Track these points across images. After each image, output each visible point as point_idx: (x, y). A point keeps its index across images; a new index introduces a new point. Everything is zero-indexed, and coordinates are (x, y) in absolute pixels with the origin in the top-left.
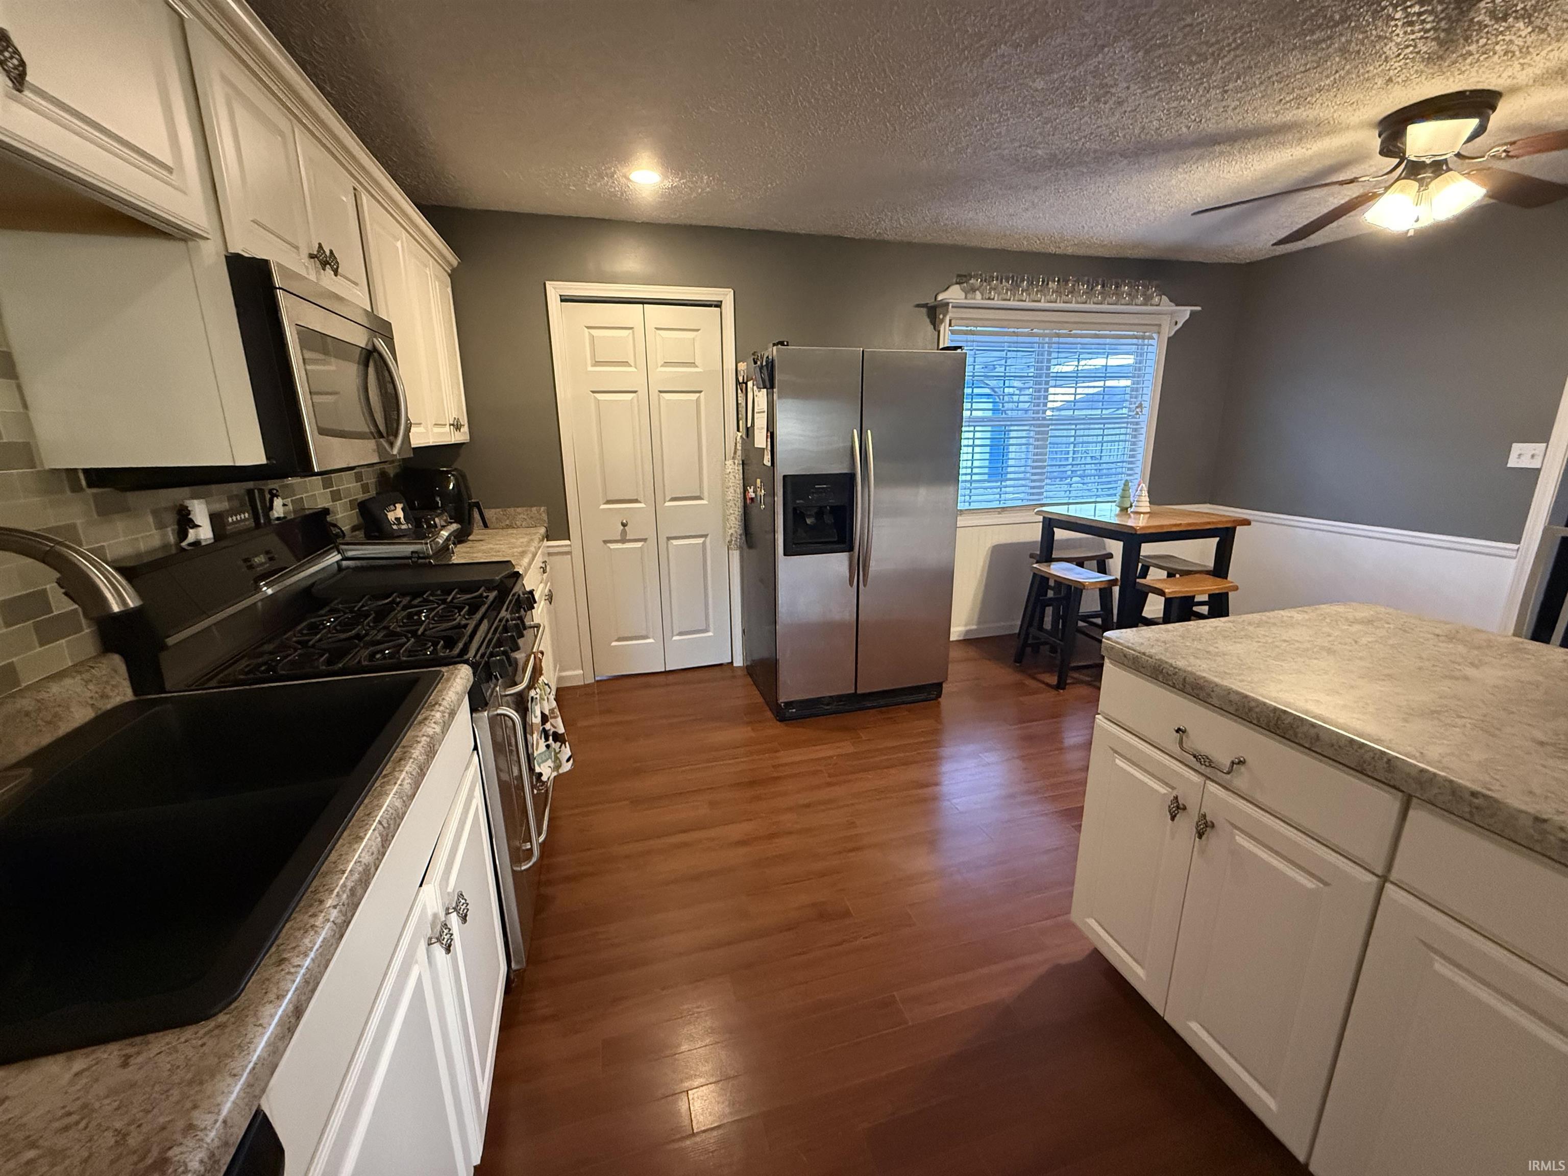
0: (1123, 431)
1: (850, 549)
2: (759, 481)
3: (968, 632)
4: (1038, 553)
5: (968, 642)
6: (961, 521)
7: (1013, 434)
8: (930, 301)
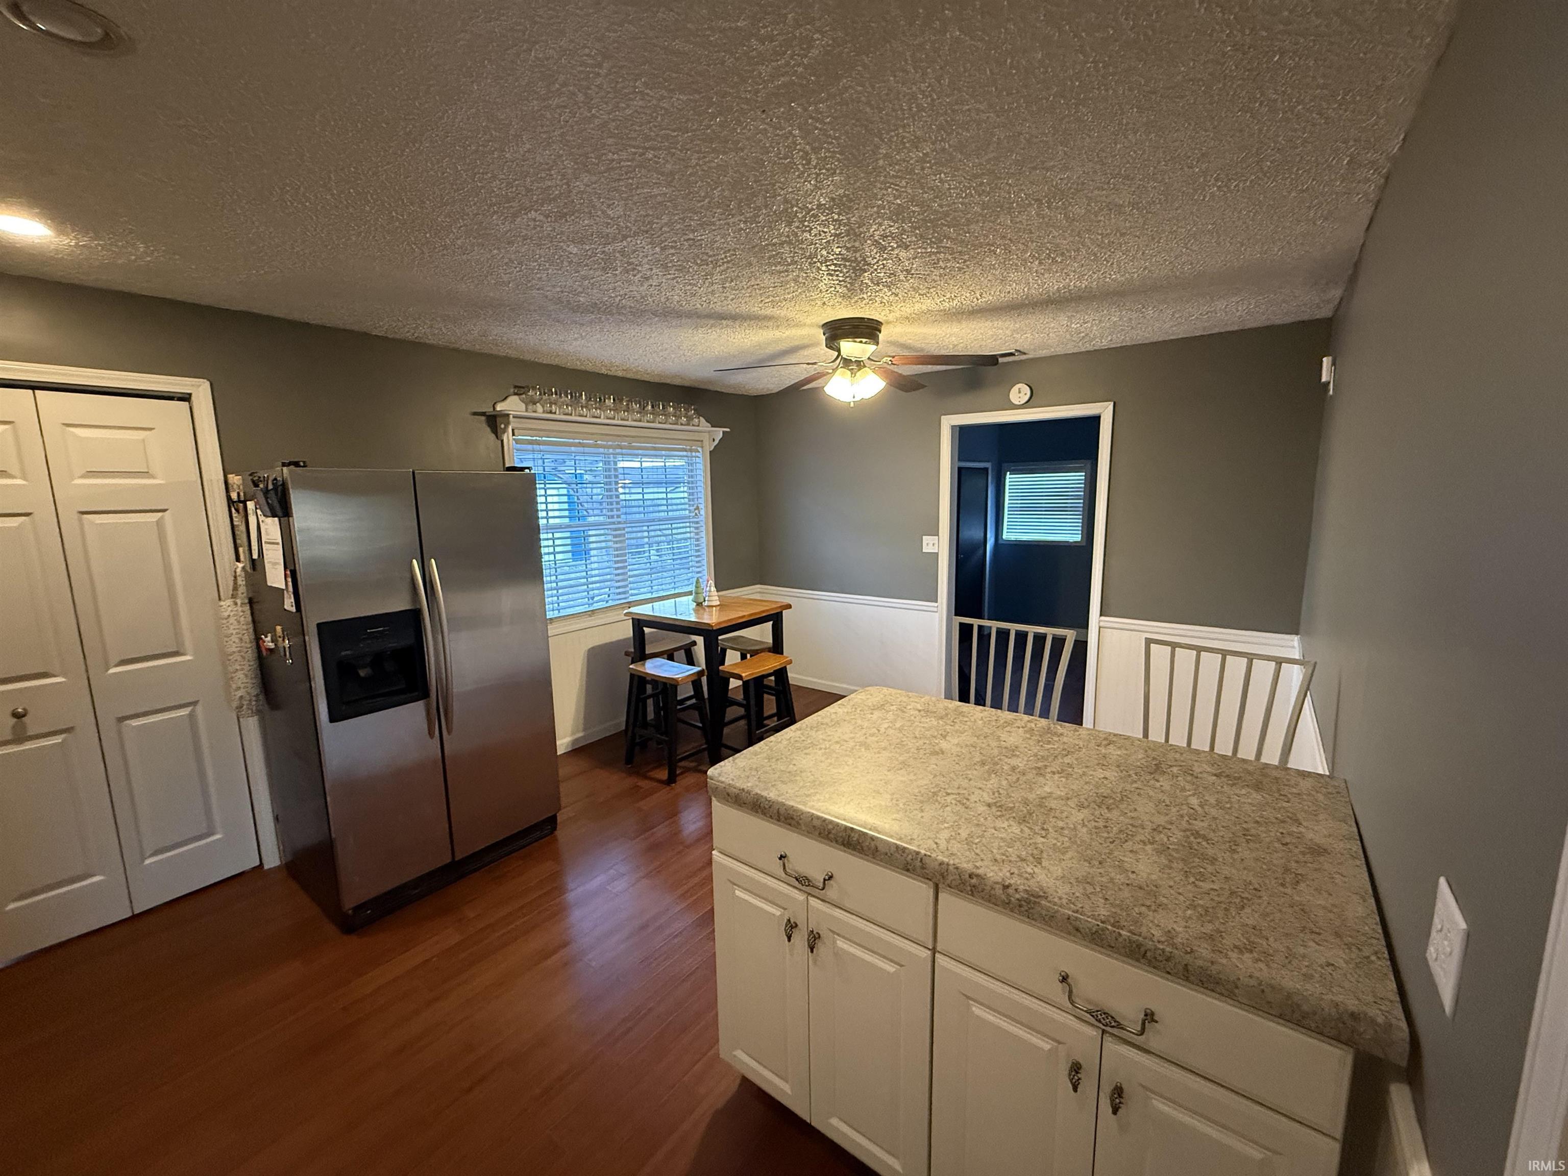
0: (688, 530)
1: (424, 694)
2: (279, 628)
3: (575, 741)
4: (633, 650)
5: (577, 751)
6: (552, 630)
7: (592, 539)
8: (489, 410)
